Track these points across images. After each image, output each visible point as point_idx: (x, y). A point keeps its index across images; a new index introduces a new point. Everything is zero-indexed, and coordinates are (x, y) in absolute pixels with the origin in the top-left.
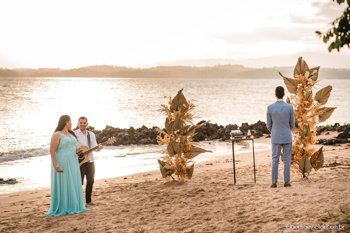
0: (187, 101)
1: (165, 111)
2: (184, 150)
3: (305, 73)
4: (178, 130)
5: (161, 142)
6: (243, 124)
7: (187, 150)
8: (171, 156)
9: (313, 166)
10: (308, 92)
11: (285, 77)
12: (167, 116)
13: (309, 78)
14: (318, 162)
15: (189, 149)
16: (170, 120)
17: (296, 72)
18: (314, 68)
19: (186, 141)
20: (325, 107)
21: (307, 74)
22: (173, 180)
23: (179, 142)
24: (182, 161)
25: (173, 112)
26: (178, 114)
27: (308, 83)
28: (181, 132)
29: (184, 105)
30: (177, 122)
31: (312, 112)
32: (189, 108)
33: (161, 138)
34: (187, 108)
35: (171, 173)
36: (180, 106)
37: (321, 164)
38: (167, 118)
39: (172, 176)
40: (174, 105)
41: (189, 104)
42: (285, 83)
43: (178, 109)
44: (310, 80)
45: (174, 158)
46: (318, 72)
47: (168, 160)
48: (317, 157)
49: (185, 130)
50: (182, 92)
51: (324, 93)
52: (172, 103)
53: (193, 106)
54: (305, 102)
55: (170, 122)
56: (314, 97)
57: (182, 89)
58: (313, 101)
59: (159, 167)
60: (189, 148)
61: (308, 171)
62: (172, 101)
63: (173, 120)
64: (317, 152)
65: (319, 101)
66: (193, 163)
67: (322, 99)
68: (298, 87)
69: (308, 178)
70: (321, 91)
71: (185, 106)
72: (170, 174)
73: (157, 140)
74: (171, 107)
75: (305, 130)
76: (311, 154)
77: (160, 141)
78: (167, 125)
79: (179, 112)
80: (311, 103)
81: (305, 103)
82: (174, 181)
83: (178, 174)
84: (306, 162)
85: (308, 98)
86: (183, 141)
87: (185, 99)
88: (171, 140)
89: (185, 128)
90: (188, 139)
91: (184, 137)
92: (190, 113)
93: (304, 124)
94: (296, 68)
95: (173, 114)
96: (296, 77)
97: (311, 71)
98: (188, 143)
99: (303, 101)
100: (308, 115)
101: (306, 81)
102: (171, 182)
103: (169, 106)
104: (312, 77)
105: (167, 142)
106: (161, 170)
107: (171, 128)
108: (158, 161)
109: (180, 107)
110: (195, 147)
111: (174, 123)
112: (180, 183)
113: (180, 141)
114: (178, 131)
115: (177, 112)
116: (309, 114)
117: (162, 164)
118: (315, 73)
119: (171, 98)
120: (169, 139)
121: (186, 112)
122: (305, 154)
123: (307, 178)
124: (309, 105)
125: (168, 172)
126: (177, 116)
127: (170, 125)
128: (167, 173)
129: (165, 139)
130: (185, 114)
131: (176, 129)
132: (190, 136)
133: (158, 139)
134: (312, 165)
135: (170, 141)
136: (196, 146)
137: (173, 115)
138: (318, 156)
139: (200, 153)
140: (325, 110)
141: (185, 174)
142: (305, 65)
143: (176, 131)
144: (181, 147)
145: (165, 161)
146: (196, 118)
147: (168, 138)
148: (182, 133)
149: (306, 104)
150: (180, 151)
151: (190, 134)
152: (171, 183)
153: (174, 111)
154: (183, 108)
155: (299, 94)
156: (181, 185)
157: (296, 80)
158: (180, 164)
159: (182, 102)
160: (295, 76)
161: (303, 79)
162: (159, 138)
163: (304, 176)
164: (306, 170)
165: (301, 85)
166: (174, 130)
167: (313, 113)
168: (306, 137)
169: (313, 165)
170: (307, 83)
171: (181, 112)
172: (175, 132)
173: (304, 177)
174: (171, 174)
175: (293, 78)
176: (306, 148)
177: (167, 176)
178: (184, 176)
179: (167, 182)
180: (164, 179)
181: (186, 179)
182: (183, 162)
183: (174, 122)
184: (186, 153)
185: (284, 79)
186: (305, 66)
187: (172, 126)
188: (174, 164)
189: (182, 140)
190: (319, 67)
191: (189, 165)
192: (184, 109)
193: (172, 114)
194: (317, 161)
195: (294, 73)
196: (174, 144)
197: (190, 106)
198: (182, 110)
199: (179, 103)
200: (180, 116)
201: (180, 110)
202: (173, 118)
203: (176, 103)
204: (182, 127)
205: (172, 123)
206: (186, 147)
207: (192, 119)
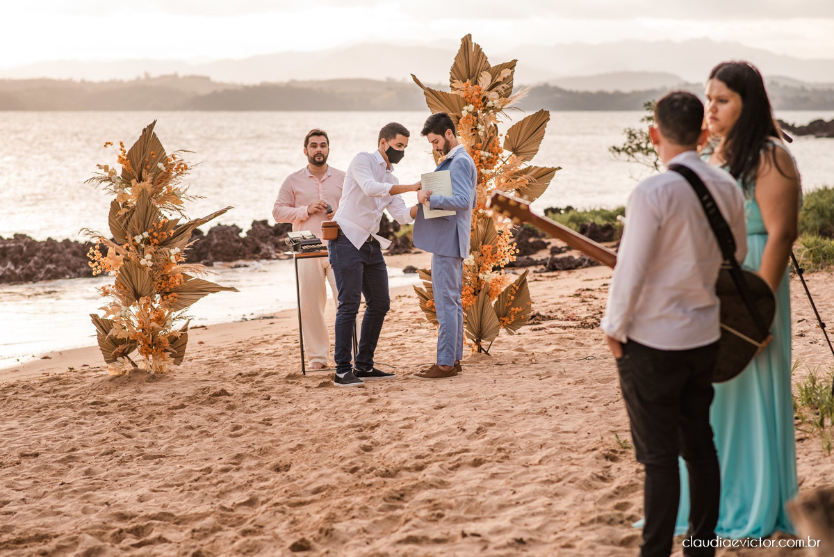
0: (168, 154)
1: (109, 183)
2: (163, 286)
3: (480, 78)
4: (144, 234)
5: (99, 267)
6: (255, 223)
7: (172, 287)
8: (127, 305)
9: (504, 321)
10: (488, 126)
11: (428, 89)
12: (115, 196)
13: (490, 90)
14: (516, 312)
15: (178, 284)
16: (123, 206)
17: (456, 74)
18: (502, 65)
19: (168, 261)
20: (531, 166)
21: (485, 80)
22: (133, 368)
23: (150, 264)
24: (157, 318)
25: (129, 185)
26: (144, 190)
27: (490, 104)
28: (154, 237)
29: (160, 165)
30: (141, 211)
31: (499, 179)
32: (174, 173)
33: (98, 255)
34: (169, 172)
35: (126, 351)
36: (148, 167)
37: (523, 317)
38: (115, 200)
39: (129, 359)
40: (133, 165)
41: (173, 161)
42: (428, 103)
43: (143, 176)
44: (493, 95)
45: (134, 310)
46: (512, 73)
47: (118, 314)
48: (513, 298)
49: (165, 233)
50: (153, 130)
51: (528, 130)
52: (128, 161)
53: (183, 168)
54: (482, 153)
55: (123, 211)
56: (504, 139)
57: (155, 122)
58: (500, 151)
59: (96, 333)
60: (177, 281)
61: (491, 336)
62: (127, 156)
63: (131, 207)
64: (514, 285)
65: (515, 151)
66: (186, 321)
67: (525, 146)
68: (464, 113)
69: (489, 355)
70: (521, 124)
71: (164, 169)
72: (124, 354)
73: (89, 259)
74: (123, 169)
75: (481, 228)
76: (497, 291)
77: (96, 263)
78: (115, 220)
79: (147, 185)
80: (496, 157)
81: (481, 156)
82: (136, 371)
83: (146, 352)
84: (485, 311)
85: (489, 142)
86: (160, 263)
87: (162, 150)
88: (126, 260)
89: (162, 228)
90: (172, 258)
91: (165, 249)
92: (177, 186)
93: (481, 211)
94: (455, 64)
95: (130, 189)
96: (456, 87)
97: (496, 72)
98: (174, 268)
99: (476, 152)
100: (489, 189)
101: (481, 97)
102: (127, 373)
103: (119, 169)
104: (499, 88)
105: (116, 265)
106: (100, 340)
107: (126, 227)
108: (91, 318)
109: (148, 171)
110: (192, 277)
111: (134, 214)
112: (153, 377)
113: (152, 261)
114: (146, 234)
115: (142, 184)
116: (491, 184)
117: (103, 326)
118: (506, 76)
119: (123, 147)
120: (121, 257)
121: (167, 183)
122: (481, 292)
123: (486, 353)
124: (491, 162)
125: (121, 347)
126: (142, 194)
127: (121, 220)
128: (117, 350)
129: (109, 258)
130: (161, 189)
131: (139, 232)
132: (177, 250)
133: (91, 257)
134: (500, 320)
135: (123, 263)
136: (193, 276)
137: (130, 194)
138: (515, 296)
139: (206, 295)
140: (532, 173)
141: (166, 351)
142: (479, 56)
143: (141, 237)
144: (153, 280)
145: (110, 317)
146: (190, 199)
147: (117, 254)
148: (156, 241)
149: (483, 158)
150: (151, 290)
151: (177, 243)
152: (130, 377)
153: (134, 182)
154: (157, 174)
155: (466, 132)
156: (158, 381)
157: (458, 96)
158: (154, 324)
159: (154, 156)
160: (453, 85)
161: (476, 93)
162: (94, 255)
163: (480, 349)
164: (485, 334)
165: (471, 108)
166: (135, 234)
167: (501, 183)
168: (486, 247)
169: (504, 319)
170: (486, 104)
171: (151, 185)
172: (138, 239)
173: (481, 352)
174: (128, 353)
175: (449, 91)
176: (485, 276)
177: (118, 359)
178: (163, 357)
179: (116, 374)
180: (110, 366)
181: (169, 365)
182: (161, 320)
183: (133, 210)
184: (167, 293)
185: (425, 93)
186: (480, 59)
187: (128, 222)
188: (136, 324)
189: (158, 260)
190: (516, 61)
191: (177, 326)
192: (161, 174)
193: (128, 191)
194: (512, 309)
195: (451, 77)
196: (134, 271)
197: (175, 167)
198: (153, 180)
199: (146, 160)
200: (149, 194)
201: (149, 179)
202: (129, 200)
203: (137, 160)
204: (155, 226)
205: (128, 213)
206: (168, 278)
207: (183, 203)
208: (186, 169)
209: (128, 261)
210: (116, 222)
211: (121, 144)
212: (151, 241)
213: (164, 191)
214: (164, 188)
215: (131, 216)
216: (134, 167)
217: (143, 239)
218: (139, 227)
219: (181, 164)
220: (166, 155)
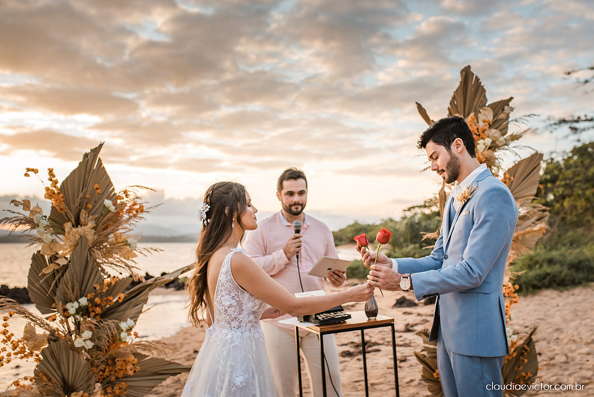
2: (106, 372)
3: (480, 115)
4: (81, 300)
7: (121, 374)
15: (129, 371)
16: (51, 261)
23: (89, 345)
25: (63, 231)
26: (82, 238)
28: (97, 305)
29: (108, 203)
30: (77, 267)
34: (119, 213)
36: (90, 206)
38: (39, 252)
40: (67, 202)
41: (125, 199)
43: (82, 220)
48: (526, 361)
49: (111, 298)
50: (100, 155)
52: (61, 195)
53: (137, 210)
55: (49, 270)
57: (101, 145)
62: (60, 189)
63: (62, 262)
64: (524, 345)
68: (481, 148)
70: (516, 167)
71: (112, 208)
74: (53, 207)
78: (38, 281)
79: (87, 230)
86: (104, 343)
87: (110, 184)
88: (54, 338)
89: (109, 290)
90: (123, 335)
91: (110, 322)
92: (128, 233)
95: (62, 236)
105: (37, 346)
107: (54, 291)
109: (89, 212)
110: (146, 356)
111: (67, 273)
113: (92, 341)
114: (84, 301)
115: (80, 229)
119: (54, 176)
126: (79, 244)
127: (48, 283)
130: (107, 236)
131: (73, 297)
132: (130, 322)
137: (62, 243)
138: (527, 358)
139: (164, 379)
143: (76, 305)
144: (94, 365)
146: (145, 252)
148: (98, 310)
150: (89, 379)
151: (128, 312)
153: (68, 226)
154: (103, 215)
159: (99, 191)
166: (66, 302)
171: (93, 231)
172: (72, 307)
183: (66, 267)
184: (111, 383)
187: (56, 285)
189: (99, 339)
190: (511, 99)
193: (61, 240)
196: (64, 355)
197: (127, 208)
198: (97, 224)
199: (87, 196)
200: (90, 244)
201: (91, 224)
202: (60, 252)
203: (73, 196)
204: (98, 288)
205: (58, 271)
206: (115, 362)
207: (136, 256)
208: (142, 211)
209: (55, 341)
210: (41, 286)
211: (51, 171)
212: (90, 309)
213: (110, 240)
214: (112, 235)
215: (63, 275)
216: (68, 204)
217: (80, 307)
218: (73, 291)
219: (135, 204)
220: (116, 191)
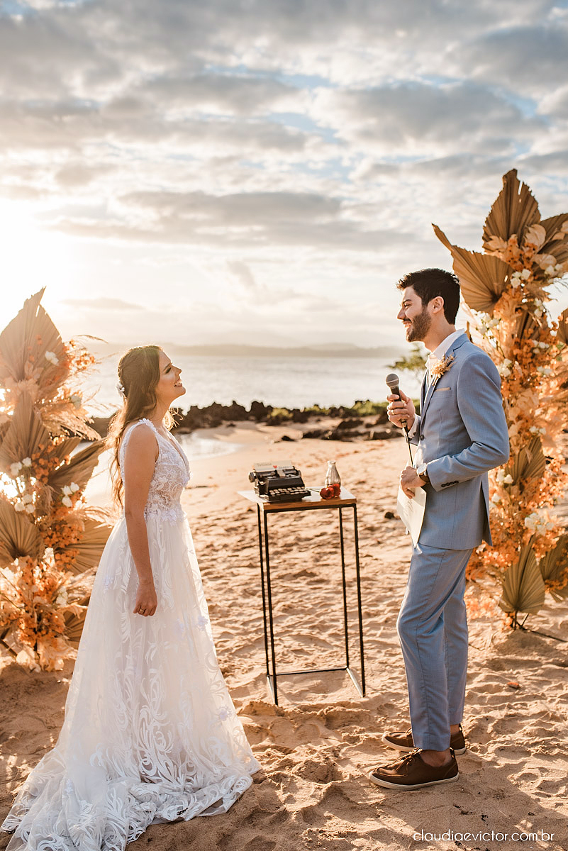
0: (66, 340)
2: (54, 539)
3: (528, 235)
4: (24, 461)
7: (68, 541)
9: (551, 586)
11: (455, 247)
13: (542, 252)
17: (492, 229)
18: (559, 216)
19: (59, 505)
21: (536, 237)
22: (11, 662)
23: (33, 509)
24: (45, 589)
26: (25, 393)
28: (41, 466)
29: (50, 355)
30: (21, 426)
32: (73, 369)
34: (64, 366)
36: (33, 358)
39: (6, 646)
41: (72, 350)
43: (27, 373)
44: (547, 259)
45: (10, 574)
50: (43, 301)
53: (87, 362)
57: (43, 290)
60: (73, 535)
61: (531, 606)
68: (515, 282)
69: (523, 629)
71: (55, 361)
75: (525, 453)
76: (547, 545)
79: (30, 385)
81: (533, 348)
82: (15, 668)
84: (528, 572)
87: (55, 332)
89: (55, 451)
90: (66, 501)
92: (79, 388)
93: (533, 429)
96: (493, 247)
97: (552, 225)
98: (70, 514)
109: (34, 364)
110: (100, 523)
113: (35, 505)
114: (28, 462)
115: (22, 383)
121: (61, 383)
123: (521, 627)
126: (22, 401)
130: (54, 392)
131: (17, 457)
132: (75, 487)
134: (546, 584)
136: (102, 520)
141: (59, 636)
142: (527, 202)
143: (19, 465)
144: (40, 530)
148: (43, 472)
149: (537, 351)
151: (76, 475)
154: (45, 369)
155: (508, 312)
159: (41, 343)
160: (488, 243)
164: (525, 603)
166: (11, 462)
169: (552, 582)
171: (37, 386)
172: (14, 470)
174: (3, 637)
175: (483, 252)
178: (55, 645)
182: (52, 591)
184: (61, 549)
185: (452, 252)
186: (528, 207)
192: (51, 369)
194: (566, 570)
195: (485, 233)
197: (75, 359)
198: (40, 378)
199: (30, 347)
201: (35, 377)
204: (43, 449)
206: (62, 530)
208: (93, 362)
212: (36, 470)
213: (59, 396)
214: (59, 390)
216: (9, 356)
217: (24, 467)
218: (17, 450)
219: (85, 354)
220: (63, 341)
